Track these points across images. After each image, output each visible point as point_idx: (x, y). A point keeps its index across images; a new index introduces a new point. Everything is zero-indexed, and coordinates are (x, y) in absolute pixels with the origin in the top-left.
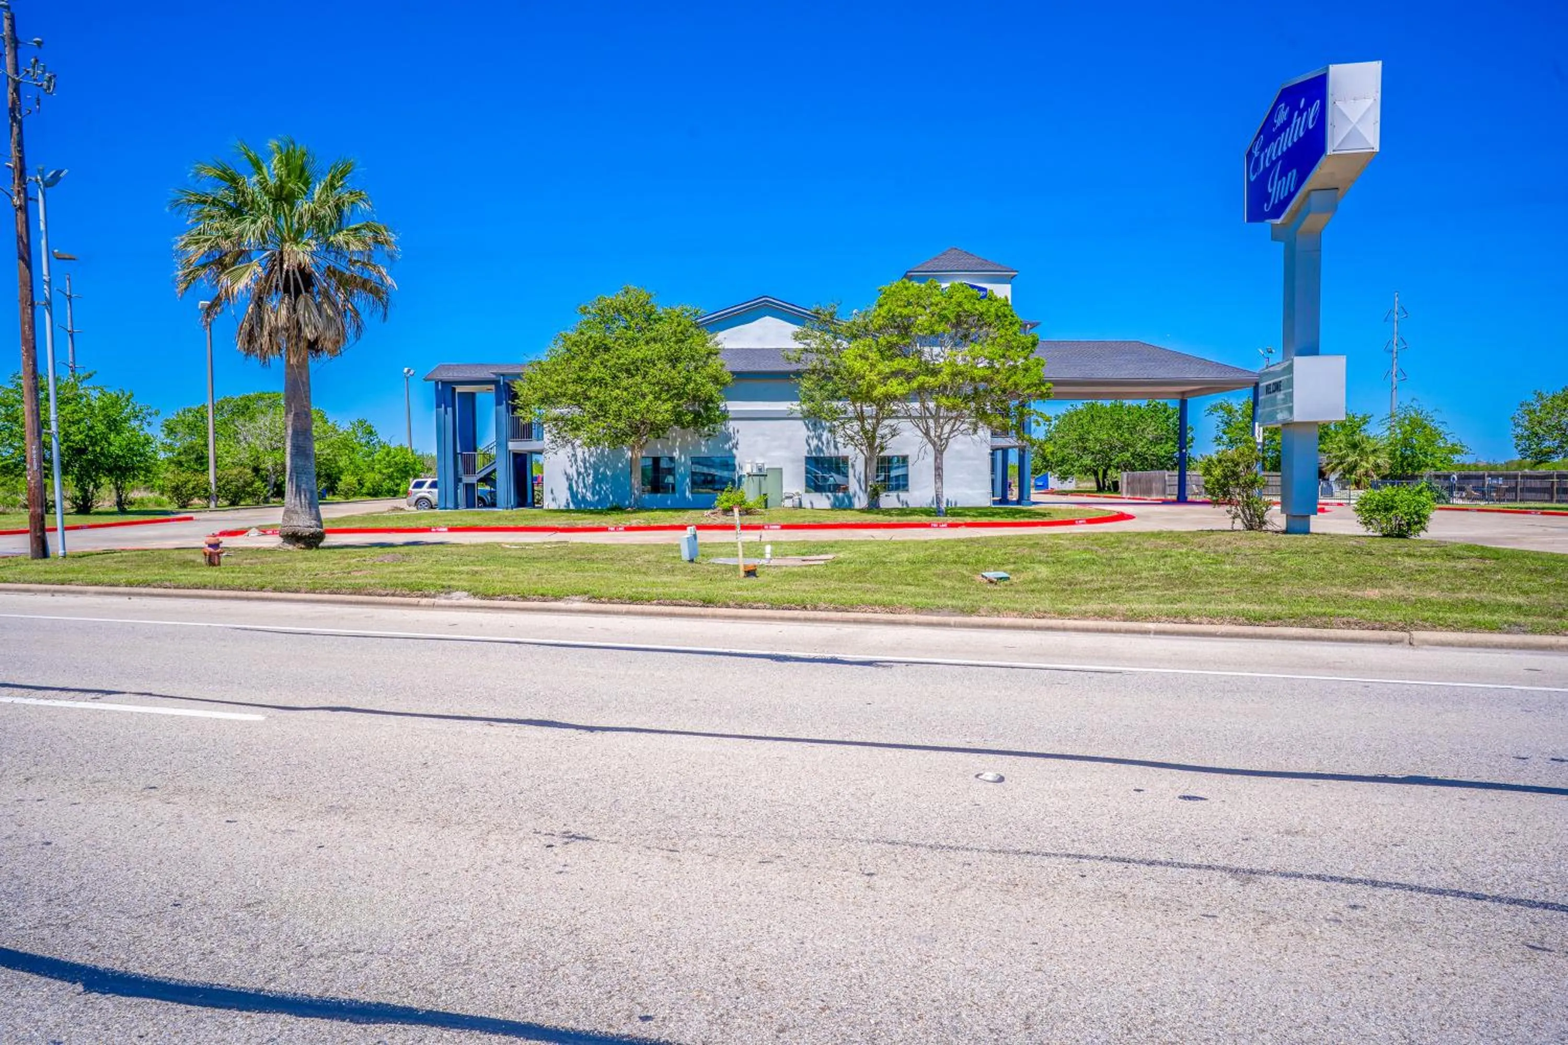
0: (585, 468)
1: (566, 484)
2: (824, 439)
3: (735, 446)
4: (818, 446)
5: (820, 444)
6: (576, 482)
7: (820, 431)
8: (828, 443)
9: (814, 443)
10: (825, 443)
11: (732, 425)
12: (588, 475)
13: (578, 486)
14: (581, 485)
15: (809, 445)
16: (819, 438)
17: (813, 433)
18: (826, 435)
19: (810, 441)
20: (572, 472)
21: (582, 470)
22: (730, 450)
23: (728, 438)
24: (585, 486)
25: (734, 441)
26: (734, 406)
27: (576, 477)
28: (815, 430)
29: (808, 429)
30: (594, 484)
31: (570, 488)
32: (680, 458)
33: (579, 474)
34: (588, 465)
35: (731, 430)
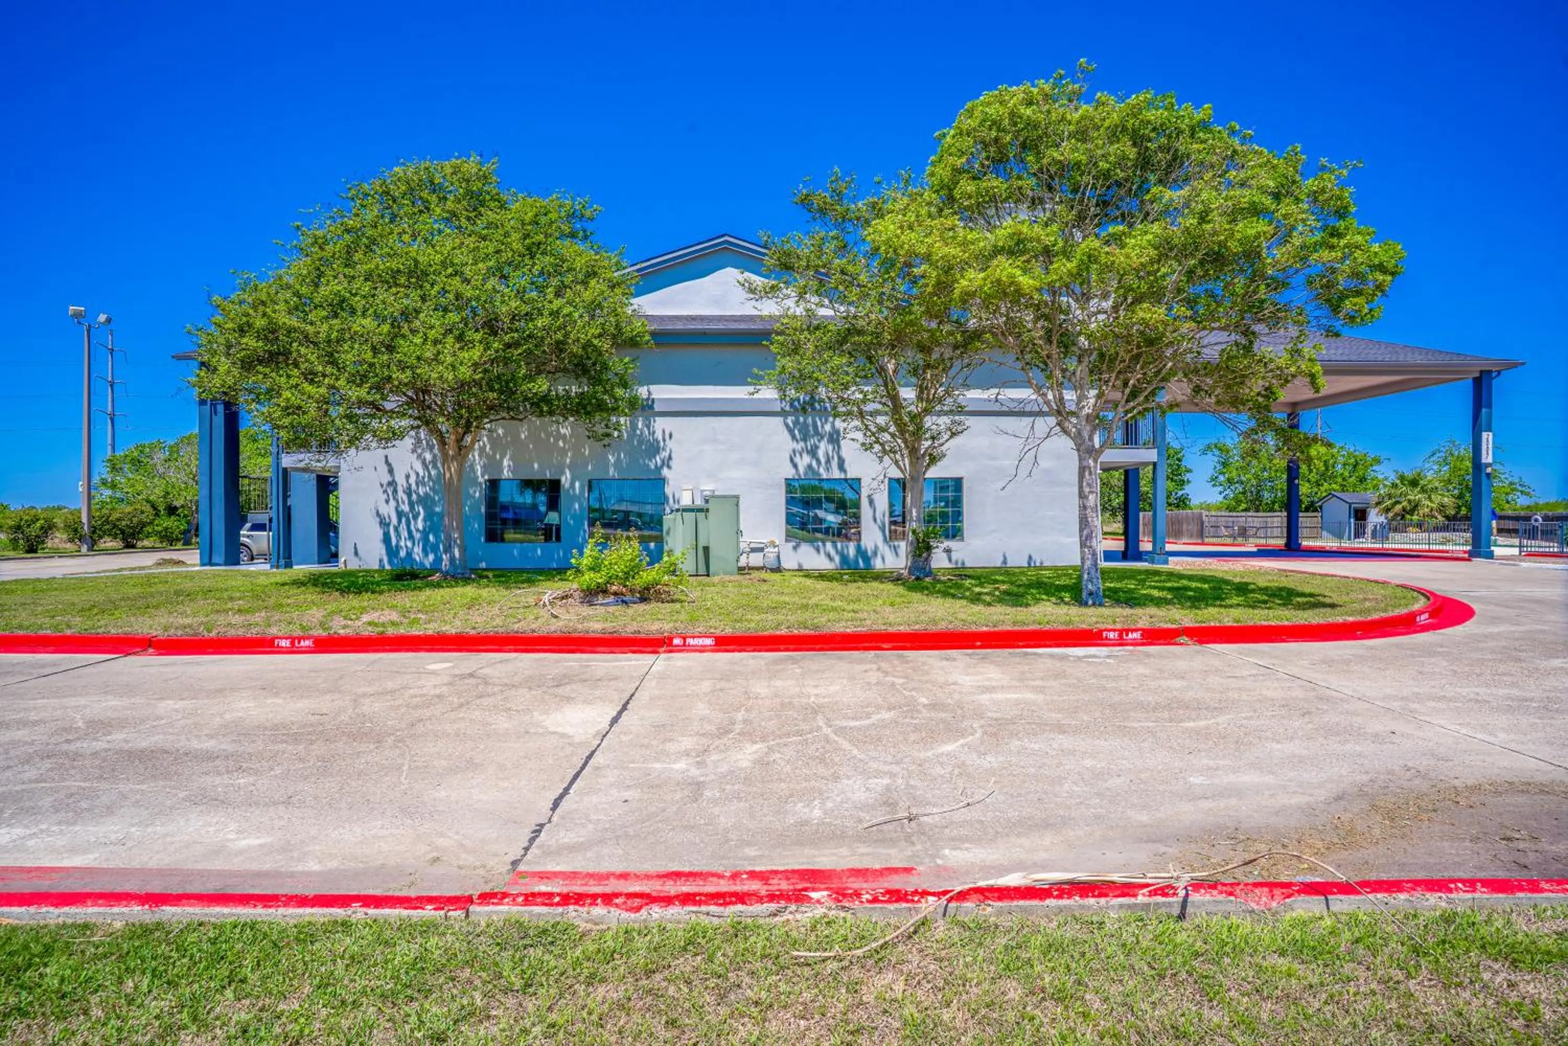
0: (411, 504)
1: (380, 533)
2: (821, 453)
3: (667, 462)
4: (810, 467)
5: (814, 464)
6: (396, 529)
7: (811, 442)
8: (828, 461)
9: (804, 461)
10: (823, 460)
11: (661, 425)
12: (415, 517)
13: (398, 536)
14: (404, 534)
15: (795, 466)
16: (813, 452)
17: (802, 444)
18: (824, 448)
19: (797, 459)
20: (389, 510)
21: (406, 508)
22: (658, 469)
23: (654, 448)
24: (411, 537)
25: (665, 454)
26: (662, 393)
27: (394, 520)
28: (805, 440)
29: (794, 437)
30: (425, 534)
31: (386, 539)
32: (572, 485)
33: (400, 514)
34: (414, 497)
35: (659, 435)
